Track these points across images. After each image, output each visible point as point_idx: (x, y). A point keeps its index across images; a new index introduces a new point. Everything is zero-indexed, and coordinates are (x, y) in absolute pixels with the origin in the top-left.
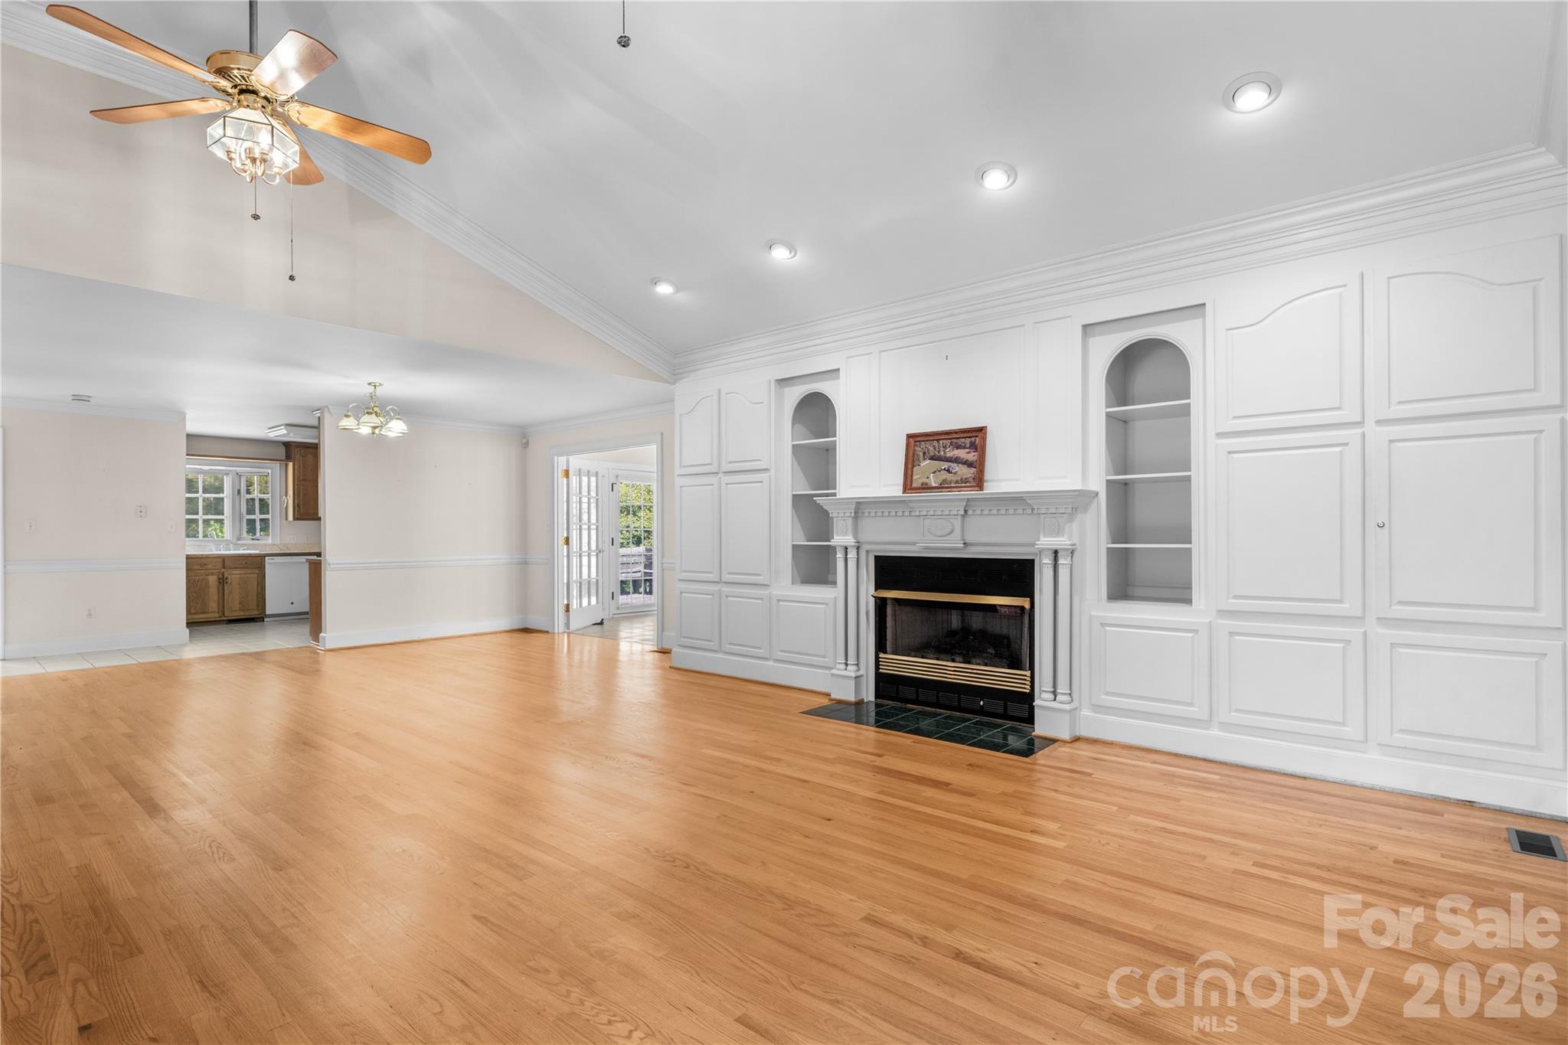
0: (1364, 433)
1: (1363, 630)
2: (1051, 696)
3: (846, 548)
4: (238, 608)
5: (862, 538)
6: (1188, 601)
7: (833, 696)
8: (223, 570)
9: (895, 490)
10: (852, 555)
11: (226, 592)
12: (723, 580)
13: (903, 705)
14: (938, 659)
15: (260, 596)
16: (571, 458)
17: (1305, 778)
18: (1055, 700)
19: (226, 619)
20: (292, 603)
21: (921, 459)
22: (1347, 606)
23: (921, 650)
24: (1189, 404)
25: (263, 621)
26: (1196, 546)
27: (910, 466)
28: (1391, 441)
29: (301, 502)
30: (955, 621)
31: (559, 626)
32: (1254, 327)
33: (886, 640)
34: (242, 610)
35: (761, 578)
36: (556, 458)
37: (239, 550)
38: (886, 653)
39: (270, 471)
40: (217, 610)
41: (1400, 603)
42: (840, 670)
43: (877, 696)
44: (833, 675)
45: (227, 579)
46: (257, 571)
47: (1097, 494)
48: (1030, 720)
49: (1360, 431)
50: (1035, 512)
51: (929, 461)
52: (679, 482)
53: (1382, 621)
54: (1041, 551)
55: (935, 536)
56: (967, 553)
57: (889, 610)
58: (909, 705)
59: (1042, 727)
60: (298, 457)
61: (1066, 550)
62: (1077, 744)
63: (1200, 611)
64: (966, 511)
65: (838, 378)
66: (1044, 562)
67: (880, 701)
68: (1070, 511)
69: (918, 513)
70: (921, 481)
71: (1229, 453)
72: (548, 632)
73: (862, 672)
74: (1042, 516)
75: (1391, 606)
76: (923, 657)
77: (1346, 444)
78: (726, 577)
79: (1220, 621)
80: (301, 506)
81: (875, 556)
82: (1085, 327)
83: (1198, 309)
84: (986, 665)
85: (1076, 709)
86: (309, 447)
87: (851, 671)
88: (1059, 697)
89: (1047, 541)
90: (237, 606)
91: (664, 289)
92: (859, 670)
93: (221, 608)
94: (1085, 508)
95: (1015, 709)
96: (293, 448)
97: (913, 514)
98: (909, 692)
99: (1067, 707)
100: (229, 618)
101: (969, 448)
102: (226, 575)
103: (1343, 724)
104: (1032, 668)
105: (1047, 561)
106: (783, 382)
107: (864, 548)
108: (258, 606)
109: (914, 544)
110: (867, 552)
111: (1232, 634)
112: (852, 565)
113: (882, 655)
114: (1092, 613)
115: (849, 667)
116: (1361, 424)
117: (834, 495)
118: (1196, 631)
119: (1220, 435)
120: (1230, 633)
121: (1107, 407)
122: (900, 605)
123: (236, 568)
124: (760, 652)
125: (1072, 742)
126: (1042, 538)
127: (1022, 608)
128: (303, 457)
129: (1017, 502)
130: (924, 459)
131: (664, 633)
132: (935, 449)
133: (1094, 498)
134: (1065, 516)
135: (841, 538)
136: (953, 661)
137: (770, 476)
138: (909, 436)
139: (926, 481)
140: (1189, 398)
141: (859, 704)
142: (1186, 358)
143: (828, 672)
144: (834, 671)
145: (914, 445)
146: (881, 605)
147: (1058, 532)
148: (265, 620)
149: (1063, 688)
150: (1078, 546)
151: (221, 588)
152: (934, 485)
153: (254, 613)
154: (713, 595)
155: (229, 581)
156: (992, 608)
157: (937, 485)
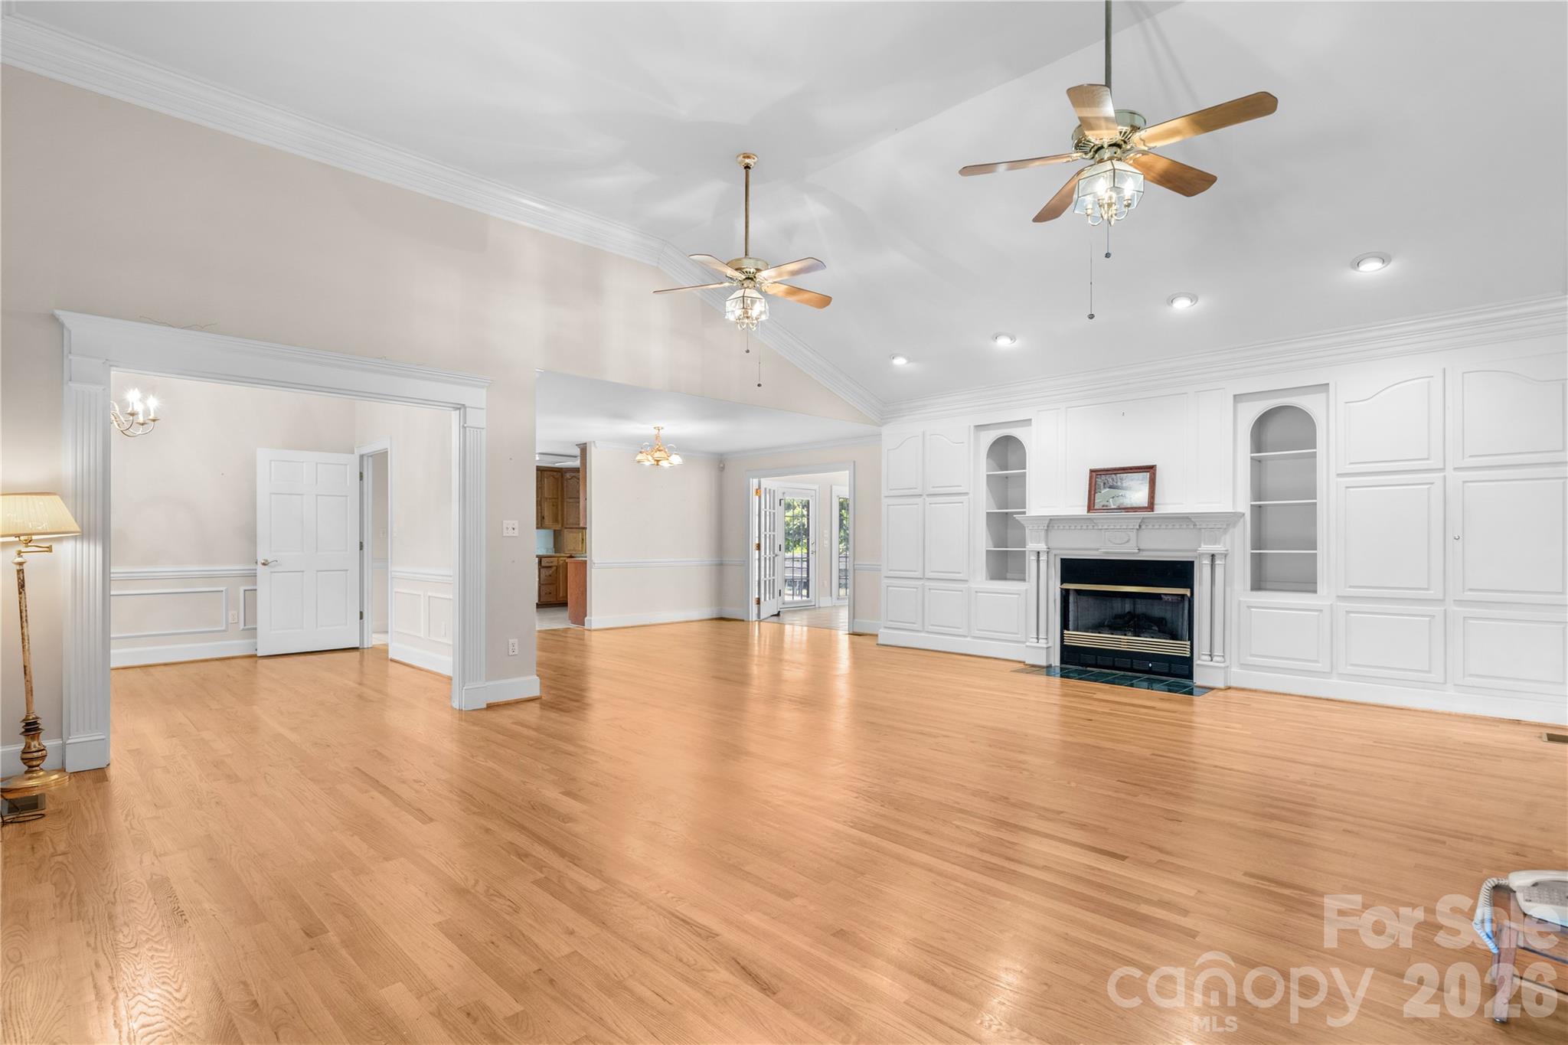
0: (1445, 476)
1: (1443, 609)
2: (1209, 658)
3: (1039, 553)
5: (1050, 545)
6: (1315, 591)
7: (1027, 662)
9: (1081, 510)
10: (1043, 558)
12: (927, 576)
13: (1084, 668)
14: (1112, 634)
16: (762, 480)
17: (1402, 709)
18: (1212, 660)
21: (1102, 487)
22: (1432, 592)
23: (1097, 628)
24: (1315, 452)
26: (1321, 552)
27: (1093, 493)
28: (1464, 482)
30: (1128, 607)
31: (753, 616)
32: (1369, 401)
33: (1069, 621)
35: (961, 575)
36: (751, 480)
38: (1068, 630)
41: (1470, 590)
42: (1033, 642)
43: (1062, 661)
44: (1027, 646)
47: (1244, 514)
48: (1190, 676)
49: (1442, 474)
50: (1198, 527)
51: (1108, 489)
52: (885, 501)
53: (1459, 602)
54: (1201, 555)
55: (1114, 543)
56: (1140, 556)
57: (1071, 599)
58: (1088, 669)
59: (1200, 678)
61: (1222, 554)
62: (1229, 691)
63: (1325, 596)
64: (1140, 526)
65: (1030, 425)
66: (1204, 562)
67: (1064, 666)
68: (1225, 526)
69: (1100, 527)
70: (1102, 504)
71: (1347, 487)
72: (743, 621)
73: (1050, 645)
74: (1203, 530)
75: (1463, 592)
76: (1100, 633)
77: (1432, 483)
78: (929, 575)
79: (1339, 604)
81: (1062, 559)
82: (1235, 396)
83: (1325, 387)
84: (1153, 638)
85: (1228, 667)
87: (1043, 643)
88: (1215, 659)
89: (1207, 548)
91: (900, 362)
92: (1048, 643)
94: (1234, 524)
95: (1176, 668)
97: (1096, 527)
98: (1090, 659)
99: (1222, 665)
101: (1142, 480)
103: (1429, 672)
104: (1191, 639)
105: (1207, 562)
106: (979, 428)
107: (1054, 552)
109: (1098, 549)
110: (1055, 555)
111: (1348, 612)
112: (1043, 565)
113: (1066, 632)
114: (1241, 599)
115: (1040, 641)
116: (1443, 469)
117: (1024, 513)
118: (1321, 611)
119: (1339, 475)
120: (1347, 611)
121: (1251, 453)
122: (1079, 595)
124: (960, 631)
125: (1226, 689)
126: (1203, 546)
127: (1183, 596)
129: (1185, 520)
130: (1105, 488)
131: (856, 620)
132: (1113, 480)
133: (1241, 517)
134: (1221, 530)
135: (1033, 545)
136: (1125, 635)
137: (969, 498)
138: (1092, 471)
139: (1107, 504)
140: (1315, 448)
141: (1049, 667)
142: (1313, 420)
143: (1024, 645)
144: (1028, 644)
145: (1096, 478)
146: (1065, 595)
147: (1216, 542)
149: (1217, 652)
150: (1230, 551)
152: (1113, 507)
154: (917, 588)
156: (1158, 596)
157: (1115, 507)
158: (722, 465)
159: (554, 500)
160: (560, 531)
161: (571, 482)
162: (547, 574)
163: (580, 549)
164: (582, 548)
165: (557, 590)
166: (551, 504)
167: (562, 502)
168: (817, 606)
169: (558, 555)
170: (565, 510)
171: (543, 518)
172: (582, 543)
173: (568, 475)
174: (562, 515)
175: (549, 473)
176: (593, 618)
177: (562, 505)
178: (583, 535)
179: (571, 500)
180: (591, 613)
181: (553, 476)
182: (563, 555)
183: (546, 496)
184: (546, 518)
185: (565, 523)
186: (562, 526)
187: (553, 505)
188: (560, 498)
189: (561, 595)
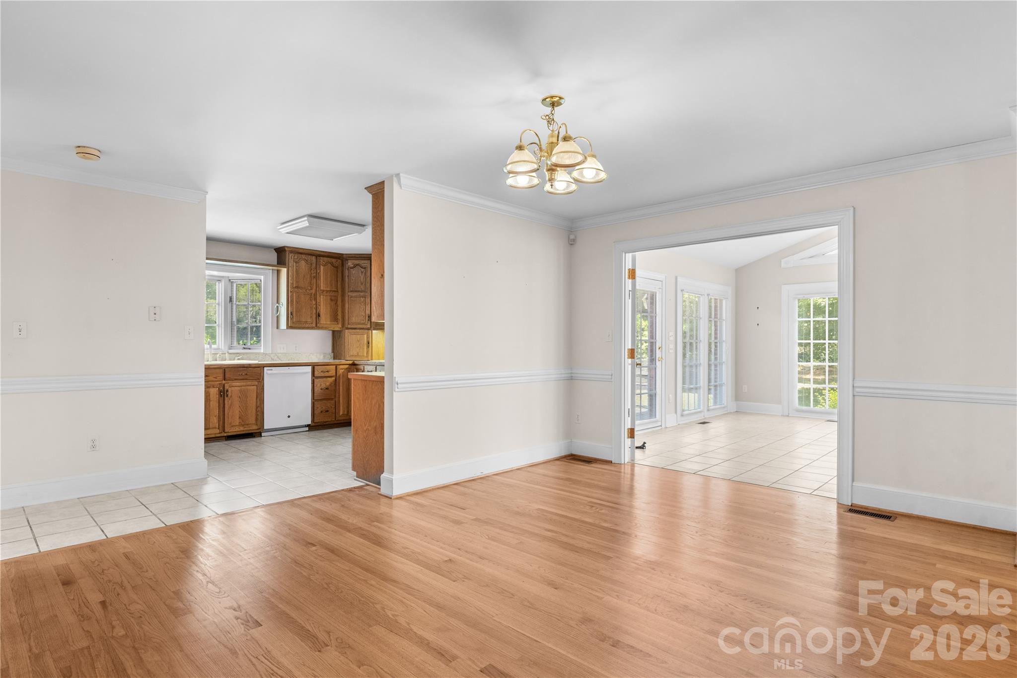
4: (238, 424)
8: (224, 382)
11: (226, 406)
15: (259, 409)
16: (638, 254)
19: (225, 435)
20: (289, 417)
25: (261, 436)
29: (294, 310)
34: (243, 425)
36: (624, 255)
37: (234, 360)
39: (262, 278)
40: (217, 427)
45: (227, 391)
46: (257, 383)
60: (291, 263)
72: (610, 463)
80: (294, 315)
86: (301, 253)
90: (237, 421)
93: (221, 422)
96: (287, 253)
100: (230, 434)
102: (227, 387)
108: (257, 419)
123: (236, 379)
128: (296, 263)
148: (263, 434)
151: (221, 402)
153: (253, 428)
155: (229, 393)
158: (572, 237)
159: (333, 294)
160: (340, 332)
161: (353, 271)
162: (323, 386)
163: (365, 355)
164: (367, 353)
165: (336, 406)
166: (329, 298)
167: (343, 295)
168: (663, 426)
169: (337, 362)
170: (347, 306)
171: (319, 316)
172: (368, 347)
173: (350, 263)
174: (343, 312)
175: (326, 259)
176: (395, 477)
177: (343, 301)
178: (368, 338)
179: (354, 294)
180: (392, 468)
181: (332, 264)
182: (343, 362)
183: (322, 288)
184: (321, 314)
185: (346, 322)
186: (343, 325)
187: (331, 300)
188: (340, 292)
189: (341, 413)
